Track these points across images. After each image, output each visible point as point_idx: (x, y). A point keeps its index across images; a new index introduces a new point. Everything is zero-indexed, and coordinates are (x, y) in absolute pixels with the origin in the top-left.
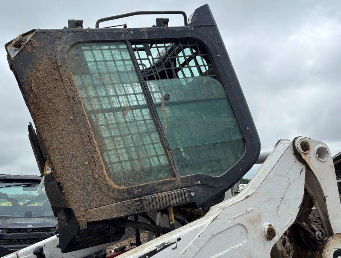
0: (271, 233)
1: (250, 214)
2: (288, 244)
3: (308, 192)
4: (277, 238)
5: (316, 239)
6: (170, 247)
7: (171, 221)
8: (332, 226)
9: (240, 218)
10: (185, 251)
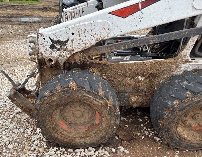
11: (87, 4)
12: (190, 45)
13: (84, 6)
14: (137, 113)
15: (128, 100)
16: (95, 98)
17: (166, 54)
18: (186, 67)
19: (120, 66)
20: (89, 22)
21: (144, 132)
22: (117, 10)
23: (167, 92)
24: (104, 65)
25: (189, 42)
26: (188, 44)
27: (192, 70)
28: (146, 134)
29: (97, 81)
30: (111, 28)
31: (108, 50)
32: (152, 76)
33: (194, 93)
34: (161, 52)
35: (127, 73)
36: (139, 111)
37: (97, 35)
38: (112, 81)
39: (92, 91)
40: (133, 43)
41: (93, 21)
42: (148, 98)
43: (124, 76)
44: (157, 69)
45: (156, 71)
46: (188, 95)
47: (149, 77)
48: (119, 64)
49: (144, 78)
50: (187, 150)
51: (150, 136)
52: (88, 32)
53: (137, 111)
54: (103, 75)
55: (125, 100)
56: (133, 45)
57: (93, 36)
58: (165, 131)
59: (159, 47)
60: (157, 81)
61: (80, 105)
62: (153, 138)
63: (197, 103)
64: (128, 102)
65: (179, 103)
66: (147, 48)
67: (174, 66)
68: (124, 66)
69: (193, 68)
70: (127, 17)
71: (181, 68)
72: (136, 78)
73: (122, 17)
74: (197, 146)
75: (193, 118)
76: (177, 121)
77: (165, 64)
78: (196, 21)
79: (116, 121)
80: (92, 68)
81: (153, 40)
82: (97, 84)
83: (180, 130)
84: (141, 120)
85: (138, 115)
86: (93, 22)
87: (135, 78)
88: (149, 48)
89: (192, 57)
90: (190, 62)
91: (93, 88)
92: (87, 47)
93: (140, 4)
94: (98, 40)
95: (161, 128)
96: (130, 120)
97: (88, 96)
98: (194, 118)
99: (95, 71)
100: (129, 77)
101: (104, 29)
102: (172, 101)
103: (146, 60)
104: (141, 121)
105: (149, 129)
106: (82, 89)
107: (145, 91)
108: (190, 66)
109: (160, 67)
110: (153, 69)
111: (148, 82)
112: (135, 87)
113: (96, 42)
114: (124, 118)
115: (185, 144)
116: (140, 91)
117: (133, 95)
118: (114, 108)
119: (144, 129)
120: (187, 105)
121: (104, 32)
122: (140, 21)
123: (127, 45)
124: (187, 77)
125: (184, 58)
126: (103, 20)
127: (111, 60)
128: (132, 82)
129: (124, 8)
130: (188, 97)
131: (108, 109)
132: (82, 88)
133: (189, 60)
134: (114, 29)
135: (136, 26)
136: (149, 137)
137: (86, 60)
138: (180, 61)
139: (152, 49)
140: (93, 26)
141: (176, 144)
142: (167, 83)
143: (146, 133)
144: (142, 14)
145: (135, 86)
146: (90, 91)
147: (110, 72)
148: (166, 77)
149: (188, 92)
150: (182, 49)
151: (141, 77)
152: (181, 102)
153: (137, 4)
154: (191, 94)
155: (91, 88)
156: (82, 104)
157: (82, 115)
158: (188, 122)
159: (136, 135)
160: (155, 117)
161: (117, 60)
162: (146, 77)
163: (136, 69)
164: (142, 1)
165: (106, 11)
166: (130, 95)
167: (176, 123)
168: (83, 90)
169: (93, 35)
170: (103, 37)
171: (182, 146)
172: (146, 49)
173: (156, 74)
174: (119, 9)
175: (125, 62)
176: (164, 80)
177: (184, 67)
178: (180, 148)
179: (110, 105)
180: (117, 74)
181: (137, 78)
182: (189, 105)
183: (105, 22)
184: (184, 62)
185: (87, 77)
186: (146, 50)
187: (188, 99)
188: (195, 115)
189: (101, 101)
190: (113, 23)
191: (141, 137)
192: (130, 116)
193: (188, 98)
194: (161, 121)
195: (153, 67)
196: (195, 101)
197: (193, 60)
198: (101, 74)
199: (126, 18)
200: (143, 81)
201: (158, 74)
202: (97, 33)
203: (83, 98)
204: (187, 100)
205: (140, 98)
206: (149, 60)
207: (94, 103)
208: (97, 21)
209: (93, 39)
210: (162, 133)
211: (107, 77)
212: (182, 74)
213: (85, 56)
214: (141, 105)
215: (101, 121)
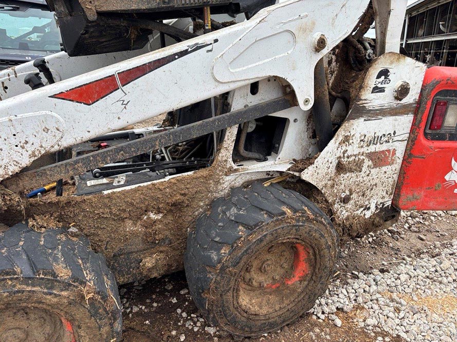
0: (321, 43)
1: (303, 19)
2: (334, 64)
3: (373, 6)
4: (326, 51)
5: (366, 58)
6: (204, 48)
7: (207, 26)
8: (386, 46)
9: (291, 23)
10: (222, 55)
11: (15, 72)
12: (229, 142)
13: (8, 77)
14: (166, 287)
15: (138, 268)
16: (47, 289)
17: (199, 159)
18: (232, 181)
19: (106, 201)
20: (4, 118)
21: (184, 325)
22: (70, 90)
23: (207, 235)
24: (66, 204)
25: (226, 138)
26: (225, 141)
27: (242, 185)
28: (188, 328)
29: (50, 246)
30: (63, 126)
31: (68, 172)
32: (176, 208)
33: (250, 228)
34: (190, 157)
35: (124, 211)
36: (169, 282)
37: (33, 144)
38: (94, 234)
39: (36, 274)
40: (120, 151)
41: (16, 116)
42: (178, 252)
43: (119, 219)
44: (183, 192)
45: (182, 197)
46: (240, 233)
47: (171, 211)
48: (103, 197)
49: (161, 215)
50: (266, 335)
51: (196, 329)
52: (5, 140)
53: (166, 282)
54: (70, 227)
55: (131, 270)
56: (122, 155)
57: (21, 147)
58: (218, 312)
59: (186, 146)
60: (189, 216)
61: (15, 313)
62: (203, 332)
63: (258, 244)
64: (139, 272)
65: (229, 252)
66: (164, 151)
67: (211, 181)
68: (115, 199)
69: (243, 181)
70: (94, 102)
71: (224, 183)
72: (146, 217)
73: (84, 104)
74: (279, 321)
75: (261, 272)
76: (235, 286)
77: (195, 180)
78: (229, 100)
79: (111, 325)
80: (37, 217)
81: (160, 141)
82: (50, 254)
83: (245, 300)
84: (174, 301)
85: (168, 291)
86: (16, 118)
87: (143, 218)
88: (166, 151)
89: (239, 160)
90: (236, 170)
91: (39, 267)
92: (11, 174)
93: (117, 77)
94: (37, 154)
95: (210, 308)
96: (153, 307)
97: (29, 288)
98: (263, 271)
99: (44, 224)
100: (131, 219)
101: (46, 130)
102: (218, 250)
103: (159, 179)
104: (176, 301)
105: (192, 315)
106: (9, 277)
107: (170, 240)
108: (237, 178)
109: (188, 188)
110: (175, 195)
111: (172, 220)
112: (147, 237)
113: (33, 159)
114: (138, 307)
115: (259, 323)
116: (159, 243)
117: (147, 254)
118: (102, 299)
119: (182, 318)
120: (243, 251)
121: (48, 136)
122: (125, 107)
123: (110, 156)
124: (235, 199)
125: (225, 165)
126: (41, 112)
127: (86, 190)
128: (139, 228)
129: (84, 85)
130: (242, 237)
131: (86, 306)
132: (7, 273)
133: (233, 168)
134: (72, 129)
135: (119, 118)
136: (196, 332)
137: (15, 203)
138: (220, 171)
139: (175, 152)
140: (16, 126)
141: (244, 330)
142: (206, 215)
143: (189, 324)
144: (126, 94)
145: (145, 234)
146: (32, 276)
147: (85, 216)
148: (202, 204)
149: (241, 227)
150: (219, 150)
151: (155, 213)
152: (232, 248)
153: (110, 76)
154: (245, 230)
155: (33, 269)
156: (19, 311)
157: (25, 336)
158: (254, 281)
159: (169, 336)
160: (196, 289)
161: (98, 187)
162: (165, 212)
163: (142, 200)
164: (120, 71)
165: (45, 91)
166: (140, 256)
167: (233, 290)
168: (11, 279)
169: (22, 144)
170: (49, 147)
171: (254, 329)
172: (163, 155)
173: (183, 202)
174: (74, 87)
175: (115, 190)
176: (201, 210)
177: (229, 181)
178: (253, 335)
179: (90, 296)
180: (103, 217)
181: (147, 219)
182: (247, 250)
183: (46, 116)
184: (226, 172)
185: (21, 243)
186: (162, 157)
187: (242, 241)
188: (262, 265)
189: (65, 293)
190: (67, 116)
191: (179, 338)
192: (151, 299)
193: (242, 239)
194: (206, 295)
195: (174, 191)
196: (254, 241)
197: (241, 167)
198: (60, 226)
199: (92, 104)
200: (160, 221)
201: (187, 202)
202: (31, 140)
203: (15, 298)
204: (240, 243)
205: (162, 256)
206: (164, 178)
207: (48, 301)
208: (26, 114)
209: (22, 155)
210: (214, 317)
211: (81, 230)
212: (228, 193)
213: (11, 192)
214: (168, 270)
215: (77, 336)
